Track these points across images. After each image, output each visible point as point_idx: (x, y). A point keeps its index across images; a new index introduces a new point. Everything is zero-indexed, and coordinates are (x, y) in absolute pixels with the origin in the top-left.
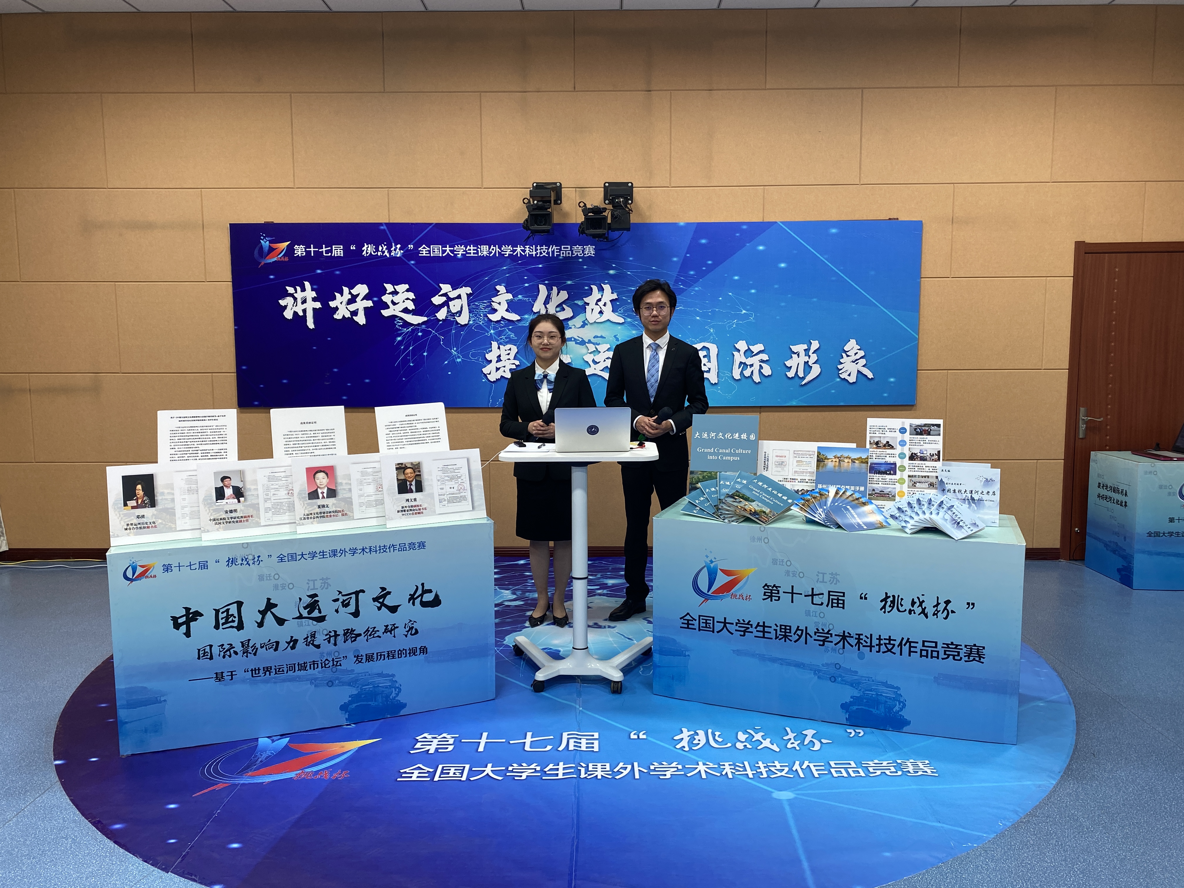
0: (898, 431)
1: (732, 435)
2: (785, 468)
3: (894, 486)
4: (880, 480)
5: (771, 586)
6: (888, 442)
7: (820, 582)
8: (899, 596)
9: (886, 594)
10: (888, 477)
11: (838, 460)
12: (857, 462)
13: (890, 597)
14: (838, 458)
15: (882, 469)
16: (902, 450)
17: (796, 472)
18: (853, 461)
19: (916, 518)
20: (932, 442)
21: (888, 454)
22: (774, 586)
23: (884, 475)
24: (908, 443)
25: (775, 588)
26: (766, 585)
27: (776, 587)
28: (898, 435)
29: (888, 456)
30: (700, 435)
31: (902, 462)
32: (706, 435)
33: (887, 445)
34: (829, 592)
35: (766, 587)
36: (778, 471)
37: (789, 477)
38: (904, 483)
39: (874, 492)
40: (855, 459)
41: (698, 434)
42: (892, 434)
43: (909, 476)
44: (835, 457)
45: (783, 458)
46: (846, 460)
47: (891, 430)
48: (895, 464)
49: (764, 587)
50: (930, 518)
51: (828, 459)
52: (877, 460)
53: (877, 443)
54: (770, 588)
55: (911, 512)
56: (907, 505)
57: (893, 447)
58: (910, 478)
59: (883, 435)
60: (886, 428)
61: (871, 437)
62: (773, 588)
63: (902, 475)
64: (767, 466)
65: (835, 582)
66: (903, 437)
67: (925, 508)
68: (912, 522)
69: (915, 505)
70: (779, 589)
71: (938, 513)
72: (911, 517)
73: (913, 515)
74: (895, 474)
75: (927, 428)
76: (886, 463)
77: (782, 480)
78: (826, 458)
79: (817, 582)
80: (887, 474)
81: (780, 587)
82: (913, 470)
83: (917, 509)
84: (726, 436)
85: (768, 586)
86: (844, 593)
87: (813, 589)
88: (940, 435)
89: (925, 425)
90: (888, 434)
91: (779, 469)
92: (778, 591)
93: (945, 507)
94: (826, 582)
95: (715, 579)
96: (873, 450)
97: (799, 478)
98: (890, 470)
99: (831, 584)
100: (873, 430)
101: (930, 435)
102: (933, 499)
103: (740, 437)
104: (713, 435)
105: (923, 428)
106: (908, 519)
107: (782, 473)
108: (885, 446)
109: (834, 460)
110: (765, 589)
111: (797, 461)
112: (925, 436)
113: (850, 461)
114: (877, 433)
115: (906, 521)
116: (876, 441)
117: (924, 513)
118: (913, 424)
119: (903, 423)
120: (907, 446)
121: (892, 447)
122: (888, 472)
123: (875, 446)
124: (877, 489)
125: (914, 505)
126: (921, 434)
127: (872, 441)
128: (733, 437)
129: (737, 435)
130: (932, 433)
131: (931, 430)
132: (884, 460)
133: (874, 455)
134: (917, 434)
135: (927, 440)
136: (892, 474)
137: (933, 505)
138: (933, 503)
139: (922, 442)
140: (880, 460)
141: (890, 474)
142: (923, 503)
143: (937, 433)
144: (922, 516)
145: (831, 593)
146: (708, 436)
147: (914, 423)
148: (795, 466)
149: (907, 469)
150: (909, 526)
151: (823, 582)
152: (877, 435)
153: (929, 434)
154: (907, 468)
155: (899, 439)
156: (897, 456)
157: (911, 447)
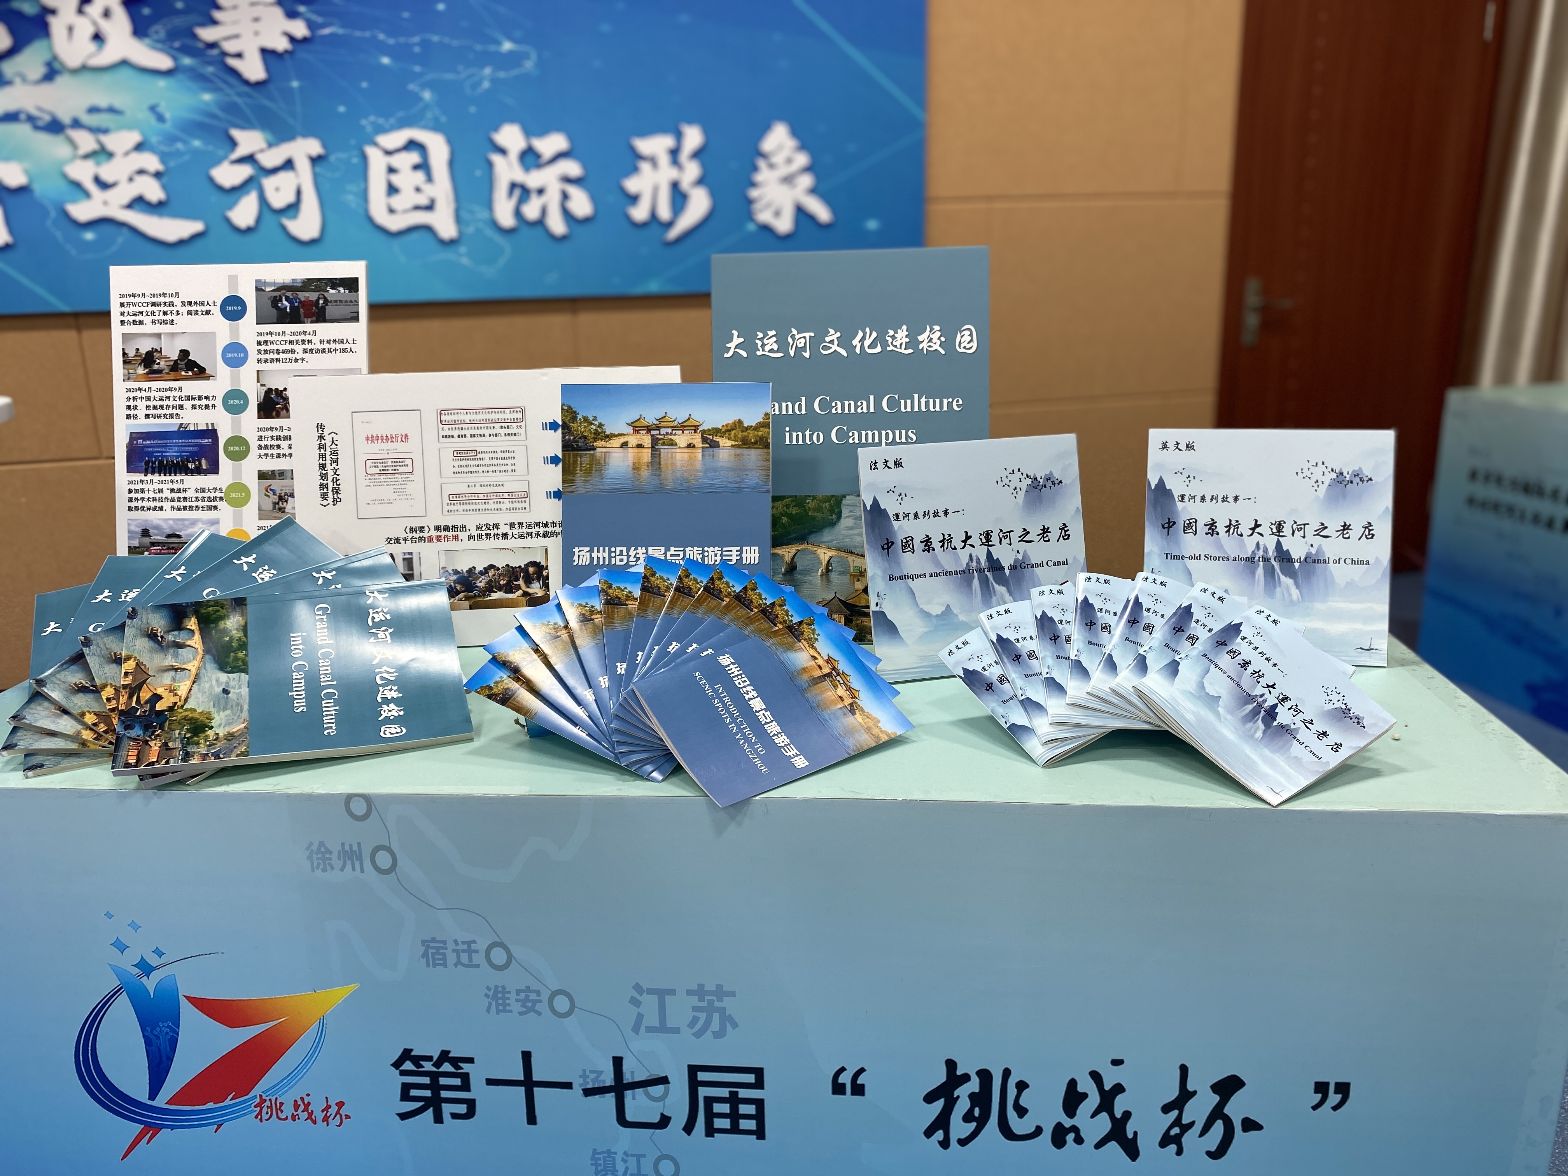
0: (216, 310)
1: (881, 339)
2: (410, 487)
3: (212, 514)
4: (167, 494)
5: (429, 1058)
6: (185, 353)
7: (649, 1029)
8: (1007, 1073)
9: (951, 1065)
10: (192, 482)
11: (647, 440)
12: (724, 442)
13: (966, 1078)
14: (649, 429)
15: (172, 454)
16: (235, 379)
17: (456, 498)
18: (710, 440)
19: (1075, 688)
20: (333, 346)
21: (188, 398)
22: (444, 1056)
23: (178, 478)
24: (253, 355)
25: (447, 1067)
26: (407, 1055)
27: (456, 1062)
28: (218, 324)
29: (188, 404)
30: (749, 344)
31: (236, 425)
32: (771, 343)
33: (182, 364)
34: (693, 1070)
35: (408, 1066)
36: (381, 502)
37: (430, 522)
38: (245, 501)
39: (147, 540)
40: (716, 431)
41: (737, 341)
42: (199, 324)
43: (263, 476)
44: (636, 428)
45: (399, 446)
46: (682, 439)
47: (195, 308)
48: (212, 433)
49: (397, 1064)
50: (1140, 694)
51: (609, 437)
52: (151, 421)
53: (149, 359)
54: (428, 1066)
55: (1050, 661)
56: (1033, 630)
57: (202, 370)
58: (267, 482)
59: (167, 328)
60: (177, 301)
61: (126, 337)
62: (438, 1064)
63: (237, 472)
64: (335, 481)
65: (715, 1025)
66: (234, 332)
67: (1113, 642)
68: (1056, 707)
69: (1073, 629)
70: (466, 1067)
71: (1173, 668)
72: (1054, 686)
73: (1061, 675)
74: (214, 469)
75: (313, 296)
76: (184, 433)
77: (402, 535)
78: (602, 435)
79: (636, 1029)
80: (187, 471)
81: (470, 1060)
82: (275, 452)
83: (1076, 648)
84: (855, 342)
85: (417, 1060)
86: (759, 1073)
87: (618, 1062)
88: (356, 319)
89: (309, 284)
90: (185, 323)
91: (386, 492)
92: (465, 1077)
93: (1203, 635)
94: (676, 1030)
95: (173, 1043)
96: (136, 385)
97: (471, 522)
98: (195, 456)
99: (698, 1035)
100: (132, 309)
101: (324, 320)
102: (1146, 602)
103: (913, 342)
104: (801, 339)
105: (302, 296)
106: (1037, 693)
107: (401, 507)
108: (175, 367)
109: (633, 440)
110: (404, 1073)
111: (459, 454)
112: (308, 327)
113: (697, 440)
114: (147, 320)
115: (1029, 705)
116: (143, 351)
117: (1111, 665)
118: (265, 283)
119: (233, 280)
120: (251, 367)
121: (199, 372)
122: (191, 466)
123: (141, 371)
124: (157, 527)
125: (1065, 630)
126: (293, 317)
127: (131, 353)
128: (885, 344)
129: (902, 335)
130: (330, 310)
131: (326, 301)
132: (174, 421)
133: (142, 404)
134: (283, 318)
135: (315, 339)
136: (206, 472)
137: (1149, 628)
138: (1148, 618)
139: (299, 348)
140: (162, 421)
141: (198, 471)
142: (1103, 618)
143: (346, 310)
144: (1100, 680)
145: (702, 1076)
146: (783, 345)
147: (269, 279)
148: (448, 470)
149: (254, 451)
150: (1042, 726)
151: (663, 1028)
152: (149, 328)
153: (320, 316)
154: (254, 443)
155: (223, 341)
156: (219, 402)
157: (262, 366)
